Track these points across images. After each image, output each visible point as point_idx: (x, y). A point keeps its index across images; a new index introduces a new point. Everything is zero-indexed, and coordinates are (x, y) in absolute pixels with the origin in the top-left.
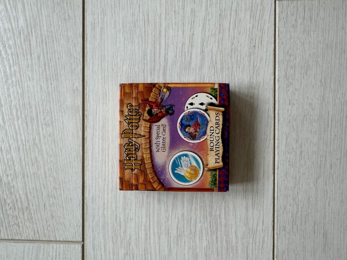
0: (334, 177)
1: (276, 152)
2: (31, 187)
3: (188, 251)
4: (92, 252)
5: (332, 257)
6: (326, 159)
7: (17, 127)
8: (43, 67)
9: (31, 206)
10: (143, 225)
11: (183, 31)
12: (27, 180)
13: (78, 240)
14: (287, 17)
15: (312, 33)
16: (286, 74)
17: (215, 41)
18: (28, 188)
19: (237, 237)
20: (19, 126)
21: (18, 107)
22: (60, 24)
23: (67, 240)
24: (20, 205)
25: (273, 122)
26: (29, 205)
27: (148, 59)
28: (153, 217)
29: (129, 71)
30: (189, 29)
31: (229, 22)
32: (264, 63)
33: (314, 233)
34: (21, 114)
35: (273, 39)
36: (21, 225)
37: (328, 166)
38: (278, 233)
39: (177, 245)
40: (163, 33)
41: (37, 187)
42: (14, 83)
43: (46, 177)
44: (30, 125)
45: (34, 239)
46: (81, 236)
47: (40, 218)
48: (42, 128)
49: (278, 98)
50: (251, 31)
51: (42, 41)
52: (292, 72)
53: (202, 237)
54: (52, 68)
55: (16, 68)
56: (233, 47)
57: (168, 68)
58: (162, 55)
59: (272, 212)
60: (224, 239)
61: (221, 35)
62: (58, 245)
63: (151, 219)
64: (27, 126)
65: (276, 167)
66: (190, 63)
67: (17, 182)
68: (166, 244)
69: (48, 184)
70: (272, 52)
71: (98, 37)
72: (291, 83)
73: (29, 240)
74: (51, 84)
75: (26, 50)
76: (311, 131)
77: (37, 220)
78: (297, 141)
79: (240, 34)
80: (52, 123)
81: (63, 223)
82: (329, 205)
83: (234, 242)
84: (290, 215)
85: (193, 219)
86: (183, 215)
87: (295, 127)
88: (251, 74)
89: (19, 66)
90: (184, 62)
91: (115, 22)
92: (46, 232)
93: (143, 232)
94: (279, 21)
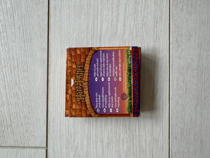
0: (207, 104)
1: (171, 89)
2: (13, 112)
3: (115, 153)
4: (52, 154)
5: (206, 156)
6: (202, 93)
7: (4, 72)
8: (22, 34)
9: (13, 124)
10: (86, 136)
11: (112, 12)
12: (10, 107)
13: (43, 146)
14: (177, 4)
15: (193, 14)
16: (177, 39)
17: (132, 18)
18: (11, 112)
19: (146, 144)
20: (6, 72)
21: (5, 59)
22: (34, 6)
23: (36, 146)
24: (5, 124)
25: (169, 70)
26: (11, 123)
27: (90, 29)
28: (93, 131)
29: (78, 37)
30: (116, 10)
31: (141, 7)
32: (163, 32)
33: (195, 141)
34: (7, 64)
35: (169, 18)
36: (6, 136)
37: (203, 97)
38: (172, 141)
39: (108, 149)
40: (99, 13)
41: (17, 112)
42: (3, 44)
43: (23, 105)
44: (13, 71)
45: (15, 146)
46: (46, 144)
47: (19, 132)
48: (21, 73)
49: (172, 55)
50: (155, 12)
51: (22, 17)
52: (180, 38)
53: (124, 143)
54: (28, 34)
55: (5, 34)
56: (144, 22)
57: (102, 35)
58: (99, 27)
59: (168, 128)
60: (138, 145)
61: (136, 15)
62: (30, 149)
63: (91, 132)
64: (11, 71)
65: (171, 99)
66: (117, 32)
67: (4, 109)
68: (101, 149)
69: (24, 109)
70: (168, 26)
71: (58, 15)
72: (180, 45)
73: (11, 147)
74: (27, 45)
75: (11, 23)
76: (192, 76)
77: (17, 133)
78: (183, 82)
79: (148, 14)
80: (28, 70)
81: (34, 135)
82: (204, 123)
83: (144, 146)
84: (180, 129)
85: (118, 132)
86: (112, 130)
87: (182, 73)
88: (155, 39)
89: (7, 33)
90: (112, 31)
91: (69, 6)
92: (23, 141)
93: (86, 140)
94: (172, 6)
